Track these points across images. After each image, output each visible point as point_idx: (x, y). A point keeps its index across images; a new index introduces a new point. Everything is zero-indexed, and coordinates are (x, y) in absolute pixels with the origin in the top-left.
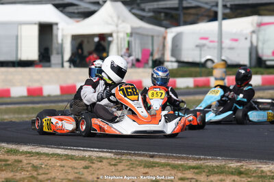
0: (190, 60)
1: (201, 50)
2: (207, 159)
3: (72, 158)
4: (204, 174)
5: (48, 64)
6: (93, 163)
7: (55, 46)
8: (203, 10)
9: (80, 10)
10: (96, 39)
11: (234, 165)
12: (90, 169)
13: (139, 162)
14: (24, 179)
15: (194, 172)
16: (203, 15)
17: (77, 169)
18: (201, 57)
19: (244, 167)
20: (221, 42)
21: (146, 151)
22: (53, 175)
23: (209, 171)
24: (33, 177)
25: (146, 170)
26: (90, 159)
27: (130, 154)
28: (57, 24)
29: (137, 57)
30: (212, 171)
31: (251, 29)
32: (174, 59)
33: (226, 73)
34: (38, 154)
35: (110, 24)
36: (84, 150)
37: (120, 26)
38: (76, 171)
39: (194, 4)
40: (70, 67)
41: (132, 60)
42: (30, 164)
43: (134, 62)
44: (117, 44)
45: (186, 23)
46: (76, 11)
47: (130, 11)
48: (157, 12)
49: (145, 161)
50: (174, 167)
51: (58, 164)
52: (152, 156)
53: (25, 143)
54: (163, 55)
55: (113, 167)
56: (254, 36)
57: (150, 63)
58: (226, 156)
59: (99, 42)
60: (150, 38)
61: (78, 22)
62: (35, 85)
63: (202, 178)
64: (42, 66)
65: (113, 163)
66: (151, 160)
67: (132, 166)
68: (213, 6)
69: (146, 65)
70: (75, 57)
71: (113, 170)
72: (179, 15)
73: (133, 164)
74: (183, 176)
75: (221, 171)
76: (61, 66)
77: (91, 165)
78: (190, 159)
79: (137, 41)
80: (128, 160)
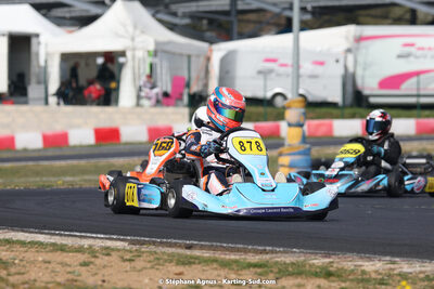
1: (265, 79)
2: (276, 252)
3: (62, 249)
4: (271, 275)
5: (23, 99)
6: (96, 257)
7: (34, 70)
8: (269, 15)
9: (74, 14)
10: (100, 61)
11: (319, 261)
12: (92, 266)
13: (169, 255)
15: (256, 273)
16: (268, 24)
17: (70, 266)
18: (265, 91)
19: (335, 265)
20: (298, 67)
21: (179, 239)
22: (33, 276)
23: (280, 271)
25: (180, 269)
26: (92, 251)
27: (154, 243)
28: (37, 36)
29: (164, 89)
30: (283, 272)
31: (346, 46)
33: (306, 116)
34: (8, 242)
35: (123, 37)
36: (81, 237)
37: (138, 39)
38: (69, 269)
39: (255, 5)
40: (58, 104)
41: (157, 94)
43: (160, 97)
44: (134, 68)
45: (242, 36)
46: (68, 15)
47: (154, 16)
48: (196, 17)
49: (179, 254)
50: (225, 264)
51: (40, 259)
52: (189, 247)
54: (206, 86)
55: (127, 263)
56: (350, 57)
57: (186, 99)
59: (104, 65)
60: (186, 59)
61: (71, 32)
64: (13, 103)
65: (128, 257)
66: (188, 252)
67: (158, 262)
68: (285, 9)
69: (179, 102)
70: (66, 88)
71: (128, 268)
72: (231, 23)
73: (158, 259)
75: (299, 271)
76: (43, 102)
77: (93, 260)
78: (250, 251)
79: (165, 64)
80: (151, 253)
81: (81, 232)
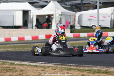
0: (86, 25)
1: (90, 21)
2: (93, 67)
3: (37, 66)
4: (92, 73)
5: (27, 27)
6: (45, 68)
7: (29, 20)
8: (91, 4)
9: (40, 5)
10: (47, 17)
11: (104, 69)
12: (44, 71)
13: (65, 68)
14: (17, 75)
15: (88, 72)
16: (91, 7)
18: (90, 25)
19: (108, 70)
20: (98, 18)
21: (68, 63)
22: (29, 73)
23: (94, 72)
24: (20, 74)
25: (68, 71)
26: (44, 67)
27: (61, 65)
28: (30, 11)
29: (64, 24)
30: (95, 72)
31: (111, 12)
32: (79, 25)
34: (23, 65)
35: (53, 11)
36: (42, 63)
37: (56, 11)
38: (38, 72)
39: (87, 2)
40: (36, 28)
42: (19, 69)
44: (56, 19)
45: (84, 10)
46: (38, 5)
47: (61, 5)
48: (72, 5)
49: (67, 68)
50: (79, 70)
51: (31, 69)
52: (70, 66)
53: (17, 60)
54: (75, 23)
55: (54, 70)
56: (113, 16)
57: (69, 27)
58: (101, 66)
59: (48, 18)
60: (69, 16)
61: (39, 10)
62: (21, 36)
63: (91, 75)
64: (24, 28)
65: (54, 69)
66: (70, 67)
67: (62, 70)
68: (95, 3)
69: (68, 28)
70: (38, 24)
71: (54, 71)
72: (81, 7)
73: (62, 69)
74: (83, 74)
75: (99, 72)
76: (32, 28)
77: (45, 69)
78: (86, 67)
79: (64, 18)
80: (60, 67)
81: (42, 62)
